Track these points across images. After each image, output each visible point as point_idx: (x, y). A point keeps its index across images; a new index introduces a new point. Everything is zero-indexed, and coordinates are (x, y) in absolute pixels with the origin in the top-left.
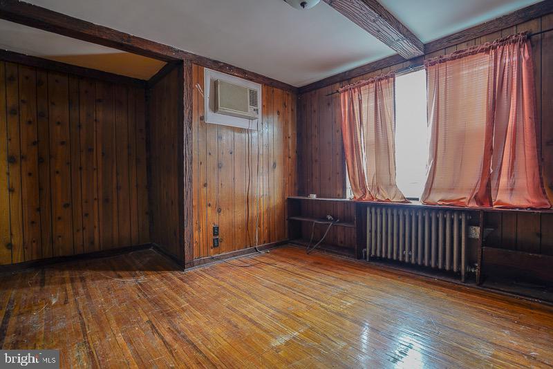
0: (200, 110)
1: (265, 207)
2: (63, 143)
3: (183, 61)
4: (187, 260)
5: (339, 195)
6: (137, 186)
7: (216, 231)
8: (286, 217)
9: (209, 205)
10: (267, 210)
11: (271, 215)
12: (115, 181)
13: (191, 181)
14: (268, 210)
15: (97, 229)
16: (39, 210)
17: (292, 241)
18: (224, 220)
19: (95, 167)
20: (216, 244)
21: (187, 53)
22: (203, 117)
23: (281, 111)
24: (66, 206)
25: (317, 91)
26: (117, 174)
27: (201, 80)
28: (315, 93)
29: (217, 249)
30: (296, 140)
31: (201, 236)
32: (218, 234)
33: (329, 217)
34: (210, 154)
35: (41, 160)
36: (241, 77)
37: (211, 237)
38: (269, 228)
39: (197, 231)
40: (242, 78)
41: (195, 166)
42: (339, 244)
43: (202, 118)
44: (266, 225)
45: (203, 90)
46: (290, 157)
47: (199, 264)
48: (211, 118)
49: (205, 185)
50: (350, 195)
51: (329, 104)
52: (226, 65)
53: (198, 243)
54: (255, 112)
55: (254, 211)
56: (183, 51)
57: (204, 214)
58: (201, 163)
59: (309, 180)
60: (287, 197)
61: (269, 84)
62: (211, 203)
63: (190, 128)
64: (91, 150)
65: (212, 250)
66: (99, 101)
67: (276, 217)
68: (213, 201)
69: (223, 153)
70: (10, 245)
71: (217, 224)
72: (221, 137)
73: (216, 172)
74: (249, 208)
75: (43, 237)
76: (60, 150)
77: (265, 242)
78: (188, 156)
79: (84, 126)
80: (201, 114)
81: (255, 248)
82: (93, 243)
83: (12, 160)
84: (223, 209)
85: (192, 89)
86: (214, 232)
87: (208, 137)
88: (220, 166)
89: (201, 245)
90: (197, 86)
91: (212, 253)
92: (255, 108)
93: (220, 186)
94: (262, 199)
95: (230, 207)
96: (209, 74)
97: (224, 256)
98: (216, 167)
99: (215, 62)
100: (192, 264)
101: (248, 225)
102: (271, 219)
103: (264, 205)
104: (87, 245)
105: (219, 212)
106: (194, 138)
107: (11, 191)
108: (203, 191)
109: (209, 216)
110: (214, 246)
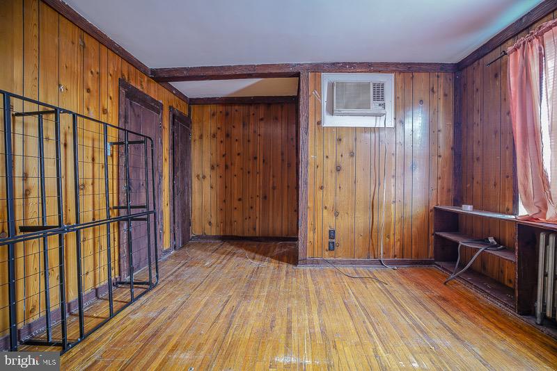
0: (317, 115)
1: (398, 216)
2: (239, 154)
3: (299, 73)
4: (301, 256)
5: (508, 210)
6: (288, 187)
7: (332, 234)
8: (432, 230)
9: (326, 208)
10: (400, 220)
11: (406, 226)
12: (271, 182)
13: (306, 183)
14: (402, 219)
15: (258, 220)
16: (225, 201)
17: (436, 263)
18: (343, 225)
19: (258, 171)
20: (332, 247)
21: (302, 65)
22: (321, 121)
23: (426, 98)
24: (240, 200)
25: (481, 60)
26: (273, 177)
27: (318, 87)
28: (479, 64)
29: (333, 253)
30: (452, 132)
31: (316, 237)
32: (334, 238)
33: (491, 240)
34: (327, 157)
35: (227, 167)
36: (365, 72)
37: (327, 240)
38: (402, 240)
39: (311, 235)
40: (368, 72)
41: (311, 170)
42: (506, 283)
43: (319, 123)
44: (398, 237)
46: (440, 156)
47: (312, 264)
48: (330, 121)
49: (322, 188)
50: (523, 211)
51: (496, 76)
52: (345, 64)
53: (313, 244)
54: (381, 107)
55: (382, 218)
56: (299, 64)
57: (320, 215)
58: (317, 166)
59: (468, 185)
60: (433, 205)
61: (407, 70)
62: (328, 206)
63: (307, 133)
64: (256, 158)
65: (327, 253)
66: (262, 119)
67: (414, 229)
68: (329, 204)
69: (342, 156)
70: (210, 223)
71: (333, 228)
72: (340, 140)
73: (334, 175)
74: (374, 214)
75: (226, 221)
76: (237, 160)
77: (395, 256)
78: (303, 160)
79: (251, 141)
80: (318, 119)
81: (380, 261)
82: (255, 229)
83: (212, 168)
84: (341, 213)
85: (308, 97)
86: (330, 235)
87: (325, 142)
88: (338, 169)
89: (316, 246)
90: (314, 93)
91: (327, 256)
92: (381, 102)
93: (338, 189)
94: (393, 205)
95: (349, 212)
96: (327, 78)
97: (340, 261)
98: (334, 170)
99: (334, 64)
100: (305, 262)
101: (372, 233)
102: (405, 231)
103: (396, 213)
104: (251, 230)
105: (337, 215)
106: (310, 143)
107: (211, 187)
108: (319, 194)
109: (325, 218)
110: (329, 250)
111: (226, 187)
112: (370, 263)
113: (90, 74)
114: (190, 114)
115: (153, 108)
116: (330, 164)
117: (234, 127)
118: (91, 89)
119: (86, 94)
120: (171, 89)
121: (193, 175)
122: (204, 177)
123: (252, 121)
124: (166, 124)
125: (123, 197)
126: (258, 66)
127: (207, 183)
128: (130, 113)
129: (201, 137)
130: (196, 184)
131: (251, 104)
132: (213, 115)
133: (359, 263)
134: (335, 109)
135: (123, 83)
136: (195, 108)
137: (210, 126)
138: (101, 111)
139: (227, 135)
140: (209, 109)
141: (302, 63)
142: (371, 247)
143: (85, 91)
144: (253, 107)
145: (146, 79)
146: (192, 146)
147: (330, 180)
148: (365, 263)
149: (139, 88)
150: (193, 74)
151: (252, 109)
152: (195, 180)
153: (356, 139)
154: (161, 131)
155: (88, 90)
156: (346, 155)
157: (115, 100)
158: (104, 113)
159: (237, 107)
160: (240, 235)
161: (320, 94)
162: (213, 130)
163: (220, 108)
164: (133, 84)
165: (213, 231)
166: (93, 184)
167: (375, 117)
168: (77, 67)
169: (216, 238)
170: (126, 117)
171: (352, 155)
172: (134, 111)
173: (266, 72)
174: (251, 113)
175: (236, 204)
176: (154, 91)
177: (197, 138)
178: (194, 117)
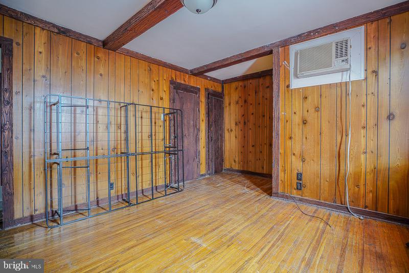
0: (286, 80)
2: (252, 114)
3: (272, 50)
4: (274, 190)
7: (299, 176)
9: (294, 154)
13: (278, 134)
16: (244, 147)
18: (310, 170)
19: (266, 125)
20: (299, 187)
24: (253, 146)
27: (287, 58)
29: (300, 192)
31: (286, 177)
32: (301, 180)
34: (295, 113)
35: (245, 123)
36: (330, 34)
37: (295, 181)
38: (375, 192)
39: (282, 175)
40: (333, 33)
41: (282, 124)
43: (288, 86)
44: (370, 188)
45: (289, 64)
47: (282, 197)
48: (296, 84)
49: (291, 138)
53: (283, 182)
54: (344, 63)
56: (272, 44)
57: (289, 160)
58: (287, 121)
63: (278, 96)
64: (264, 116)
65: (295, 191)
66: (268, 87)
68: (297, 152)
69: (308, 111)
70: (235, 161)
71: (300, 171)
72: (306, 98)
73: (301, 127)
74: (341, 164)
75: (245, 159)
76: (252, 118)
77: (366, 207)
78: (276, 116)
79: (261, 104)
80: (287, 84)
81: (347, 208)
82: (263, 168)
83: (236, 124)
84: (307, 159)
85: (279, 66)
86: (297, 176)
87: (293, 100)
88: (305, 122)
89: (286, 185)
90: (284, 63)
91: (295, 193)
92: (344, 58)
93: (304, 139)
94: (363, 156)
95: (315, 159)
96: (294, 49)
97: (306, 200)
98: (301, 123)
99: (299, 36)
100: (277, 195)
101: (338, 180)
102: (379, 183)
103: (366, 163)
104: (261, 169)
105: (303, 161)
106: (281, 103)
107: (236, 137)
108: (289, 143)
109: (293, 163)
110: (297, 189)
111: (244, 137)
112: (337, 208)
113: (153, 82)
114: (223, 91)
115: (192, 92)
116: (297, 119)
117: (249, 95)
118: (154, 89)
119: (152, 92)
120: (206, 77)
121: (225, 129)
122: (231, 130)
123: (261, 89)
124: (203, 99)
125: (172, 142)
126: (244, 53)
127: (233, 134)
128: (177, 97)
129: (230, 104)
130: (227, 135)
131: (260, 77)
132: (237, 88)
133: (324, 205)
134: (298, 73)
135: (172, 82)
136: (226, 86)
137: (235, 96)
138: (160, 99)
139: (245, 101)
140: (234, 85)
141: (274, 42)
142: (338, 193)
143: (151, 90)
144: (261, 79)
145: (187, 76)
146: (225, 111)
147: (297, 132)
148: (330, 206)
149: (183, 82)
150: (209, 68)
151: (261, 80)
152: (226, 132)
153: (321, 95)
154: (199, 104)
155: (153, 90)
156: (312, 110)
157: (168, 92)
158: (161, 99)
159: (251, 81)
160: (253, 171)
161: (289, 63)
162: (237, 98)
163: (241, 83)
164: (178, 81)
165: (236, 167)
166: (155, 135)
167: (341, 73)
168: (147, 81)
169: (238, 171)
170: (174, 100)
171: (317, 109)
172: (179, 96)
173: (249, 56)
174: (261, 84)
175: (251, 149)
176: (193, 82)
177: (227, 105)
178: (226, 92)
